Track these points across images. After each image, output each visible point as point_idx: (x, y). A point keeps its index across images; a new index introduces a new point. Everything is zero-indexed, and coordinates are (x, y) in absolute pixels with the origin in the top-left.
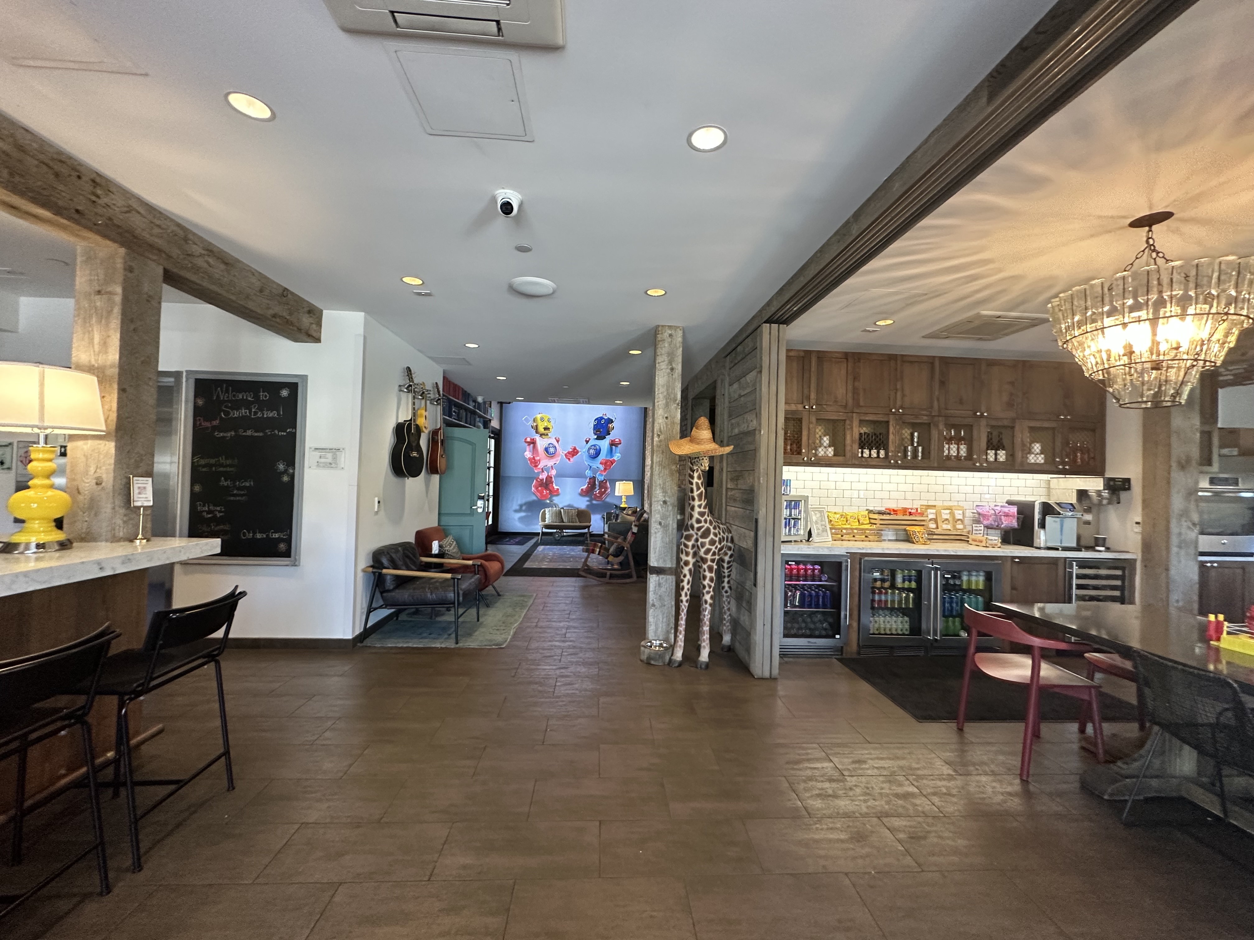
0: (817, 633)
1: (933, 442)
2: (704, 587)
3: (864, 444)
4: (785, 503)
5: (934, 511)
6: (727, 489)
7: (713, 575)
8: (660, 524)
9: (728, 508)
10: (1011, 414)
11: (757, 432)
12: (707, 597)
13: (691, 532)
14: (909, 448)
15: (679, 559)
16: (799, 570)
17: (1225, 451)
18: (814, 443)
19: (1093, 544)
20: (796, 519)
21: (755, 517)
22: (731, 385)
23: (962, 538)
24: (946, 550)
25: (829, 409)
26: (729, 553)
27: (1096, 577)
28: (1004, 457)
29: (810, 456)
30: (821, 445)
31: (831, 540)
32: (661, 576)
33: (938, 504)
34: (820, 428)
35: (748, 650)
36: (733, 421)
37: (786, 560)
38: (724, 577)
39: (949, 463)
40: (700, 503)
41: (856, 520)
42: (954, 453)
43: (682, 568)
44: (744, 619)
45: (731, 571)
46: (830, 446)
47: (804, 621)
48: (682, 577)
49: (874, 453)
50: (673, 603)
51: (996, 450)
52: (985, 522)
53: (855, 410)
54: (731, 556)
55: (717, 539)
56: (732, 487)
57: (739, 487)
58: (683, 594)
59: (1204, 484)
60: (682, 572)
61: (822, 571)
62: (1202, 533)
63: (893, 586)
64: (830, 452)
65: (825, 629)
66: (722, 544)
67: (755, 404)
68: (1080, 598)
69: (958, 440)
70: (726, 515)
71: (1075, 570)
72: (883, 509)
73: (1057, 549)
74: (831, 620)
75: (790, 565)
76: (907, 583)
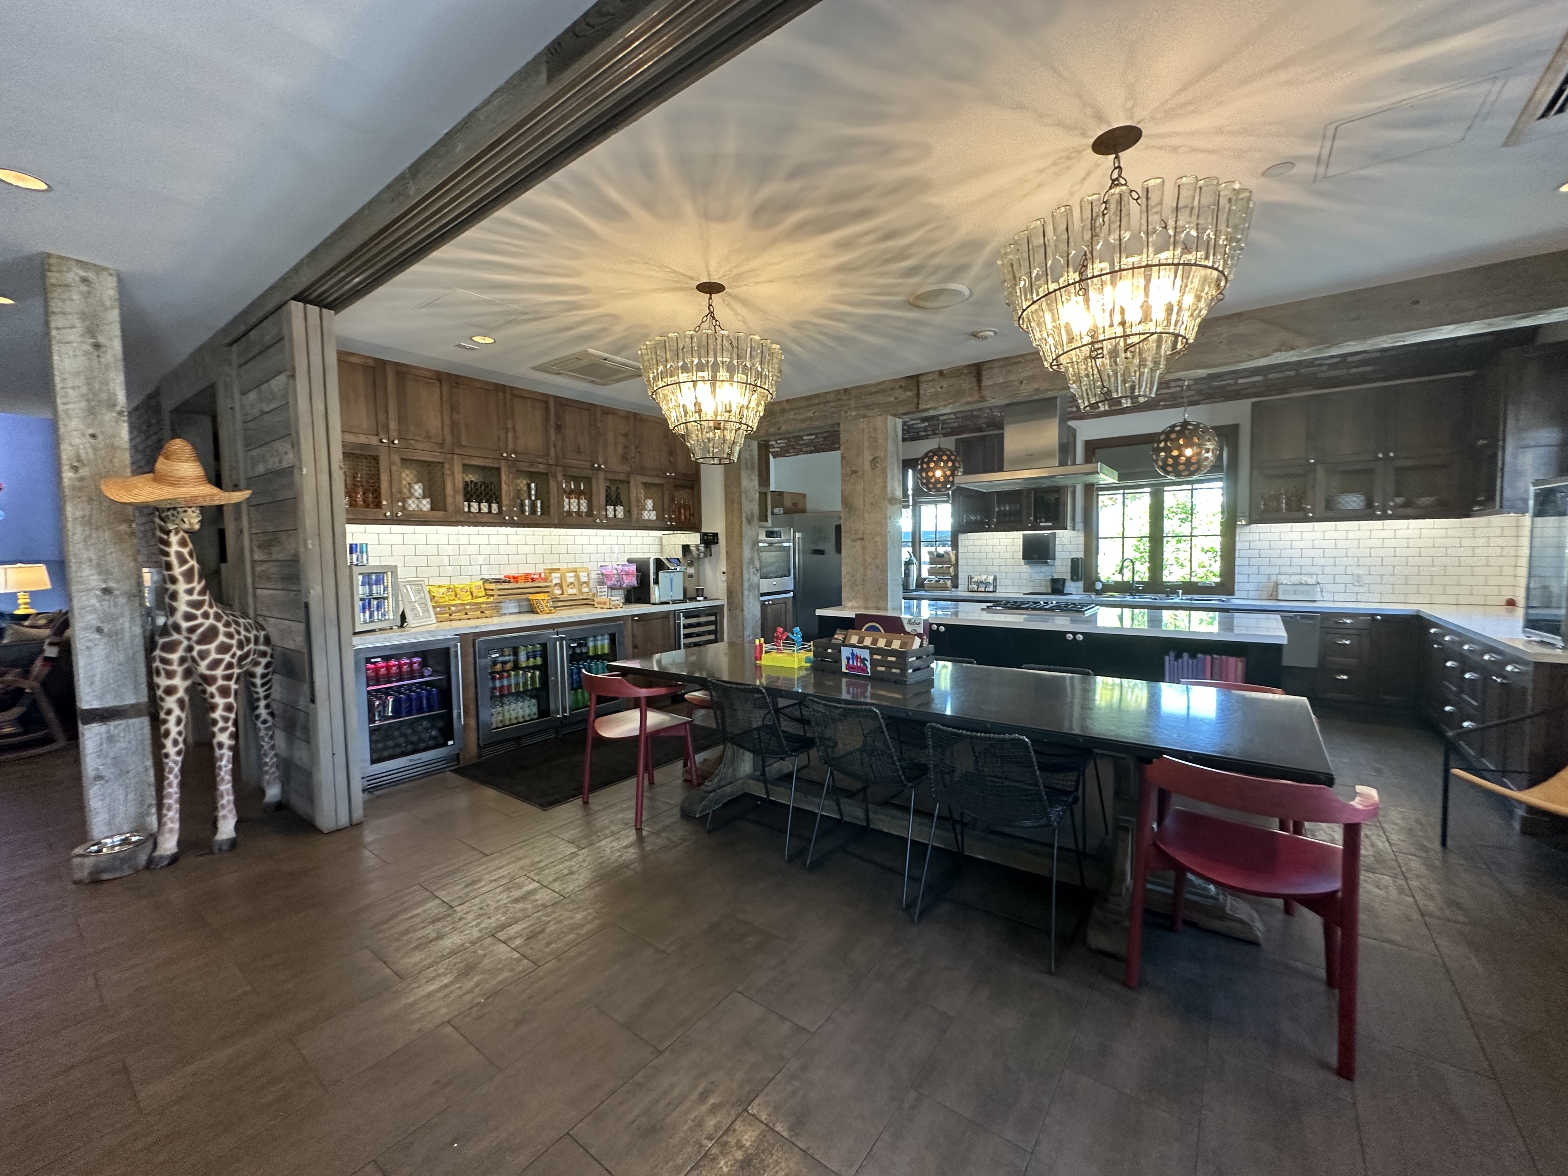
0: (422, 745)
1: (552, 495)
2: (215, 722)
3: (471, 496)
4: (360, 578)
5: (558, 575)
6: (253, 562)
7: (231, 700)
8: (99, 630)
9: (259, 592)
10: (627, 468)
11: (296, 471)
12: (223, 738)
13: (176, 636)
14: (527, 501)
15: (152, 687)
16: (388, 668)
17: (776, 510)
18: (400, 492)
19: (695, 596)
20: (381, 599)
21: (304, 600)
22: (244, 393)
23: (587, 603)
24: (570, 617)
25: (419, 446)
26: (264, 661)
27: (699, 625)
28: (622, 513)
29: (395, 510)
30: (411, 495)
31: (435, 621)
32: (112, 724)
33: (563, 566)
34: (407, 472)
35: (311, 797)
36: (254, 453)
37: (366, 658)
38: (258, 699)
39: (570, 520)
40: (189, 586)
41: (469, 593)
42: (574, 508)
43: (162, 699)
44: (301, 755)
45: (270, 688)
46: (424, 497)
47: (403, 735)
48: (162, 715)
49: (484, 507)
50: (149, 763)
51: (615, 506)
52: (609, 583)
53: (456, 451)
54: (267, 666)
55: (234, 642)
56: (263, 558)
57: (274, 557)
58: (168, 743)
59: (762, 536)
60: (162, 708)
61: (424, 664)
62: (761, 578)
63: (516, 667)
64: (426, 505)
65: (434, 738)
66: (246, 649)
67: (288, 427)
68: (687, 646)
69: (578, 494)
70: (255, 603)
71: (683, 621)
72: (502, 577)
73: (668, 603)
74: (440, 724)
75: (374, 663)
76: (531, 660)
